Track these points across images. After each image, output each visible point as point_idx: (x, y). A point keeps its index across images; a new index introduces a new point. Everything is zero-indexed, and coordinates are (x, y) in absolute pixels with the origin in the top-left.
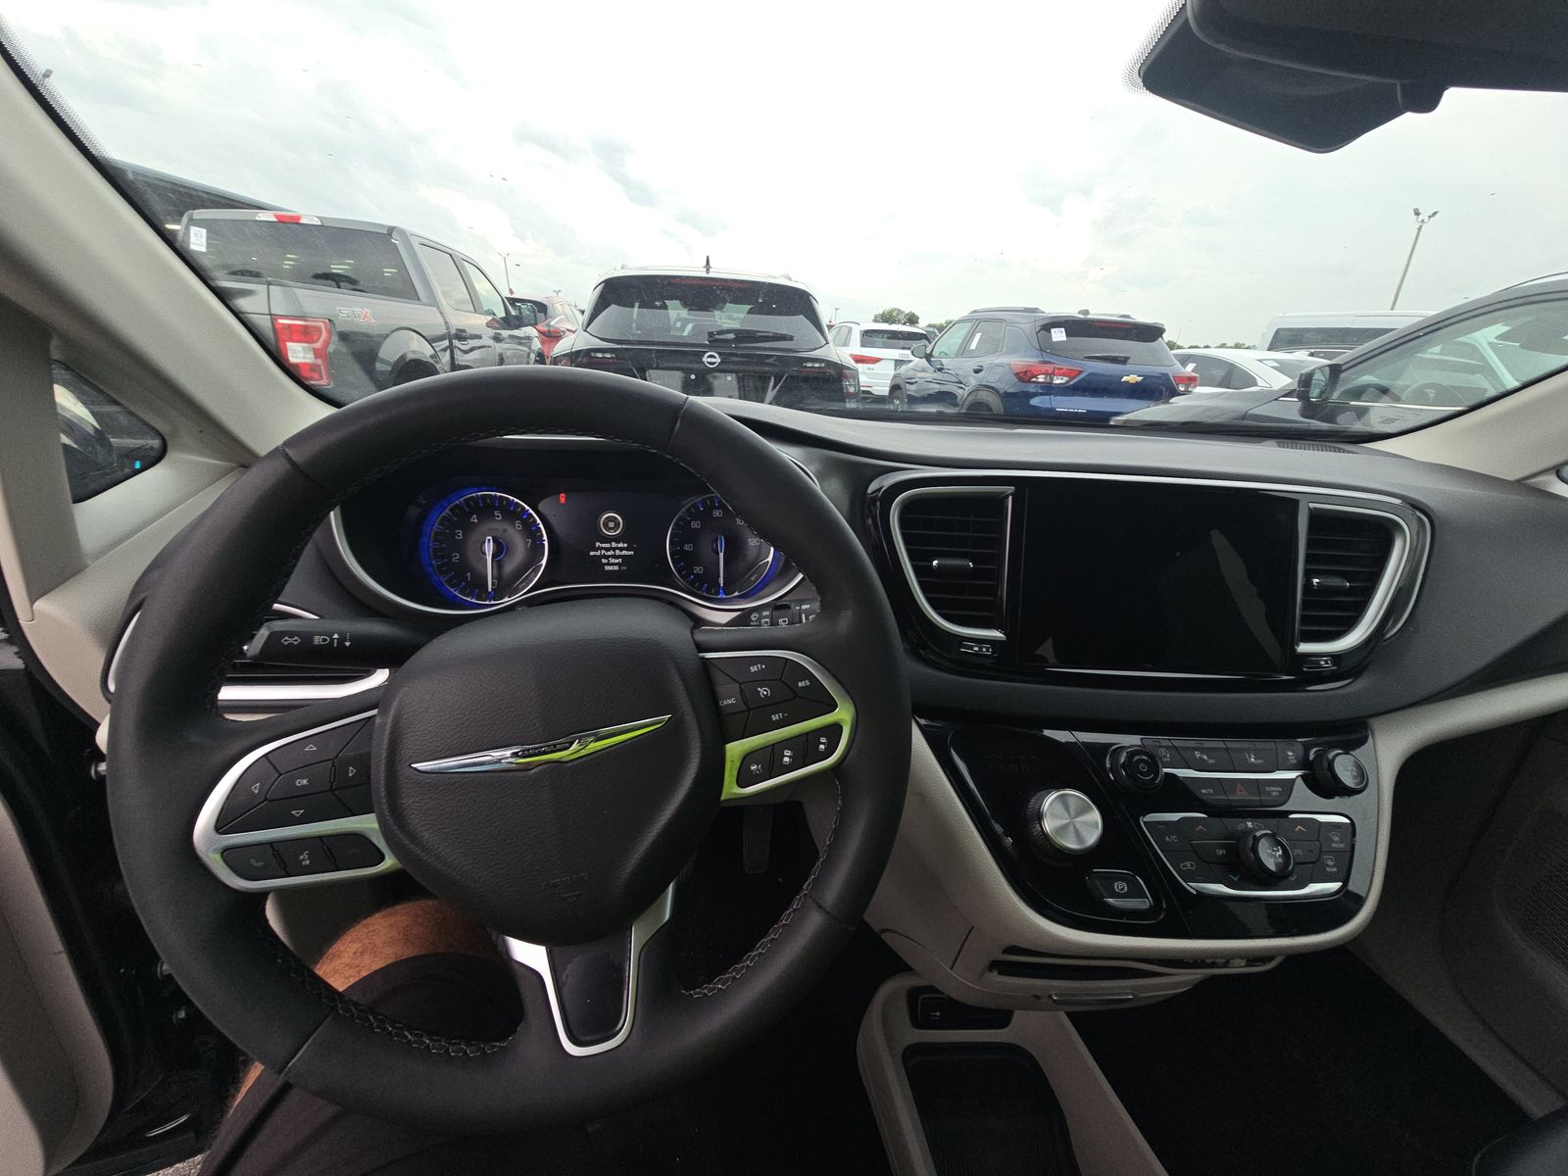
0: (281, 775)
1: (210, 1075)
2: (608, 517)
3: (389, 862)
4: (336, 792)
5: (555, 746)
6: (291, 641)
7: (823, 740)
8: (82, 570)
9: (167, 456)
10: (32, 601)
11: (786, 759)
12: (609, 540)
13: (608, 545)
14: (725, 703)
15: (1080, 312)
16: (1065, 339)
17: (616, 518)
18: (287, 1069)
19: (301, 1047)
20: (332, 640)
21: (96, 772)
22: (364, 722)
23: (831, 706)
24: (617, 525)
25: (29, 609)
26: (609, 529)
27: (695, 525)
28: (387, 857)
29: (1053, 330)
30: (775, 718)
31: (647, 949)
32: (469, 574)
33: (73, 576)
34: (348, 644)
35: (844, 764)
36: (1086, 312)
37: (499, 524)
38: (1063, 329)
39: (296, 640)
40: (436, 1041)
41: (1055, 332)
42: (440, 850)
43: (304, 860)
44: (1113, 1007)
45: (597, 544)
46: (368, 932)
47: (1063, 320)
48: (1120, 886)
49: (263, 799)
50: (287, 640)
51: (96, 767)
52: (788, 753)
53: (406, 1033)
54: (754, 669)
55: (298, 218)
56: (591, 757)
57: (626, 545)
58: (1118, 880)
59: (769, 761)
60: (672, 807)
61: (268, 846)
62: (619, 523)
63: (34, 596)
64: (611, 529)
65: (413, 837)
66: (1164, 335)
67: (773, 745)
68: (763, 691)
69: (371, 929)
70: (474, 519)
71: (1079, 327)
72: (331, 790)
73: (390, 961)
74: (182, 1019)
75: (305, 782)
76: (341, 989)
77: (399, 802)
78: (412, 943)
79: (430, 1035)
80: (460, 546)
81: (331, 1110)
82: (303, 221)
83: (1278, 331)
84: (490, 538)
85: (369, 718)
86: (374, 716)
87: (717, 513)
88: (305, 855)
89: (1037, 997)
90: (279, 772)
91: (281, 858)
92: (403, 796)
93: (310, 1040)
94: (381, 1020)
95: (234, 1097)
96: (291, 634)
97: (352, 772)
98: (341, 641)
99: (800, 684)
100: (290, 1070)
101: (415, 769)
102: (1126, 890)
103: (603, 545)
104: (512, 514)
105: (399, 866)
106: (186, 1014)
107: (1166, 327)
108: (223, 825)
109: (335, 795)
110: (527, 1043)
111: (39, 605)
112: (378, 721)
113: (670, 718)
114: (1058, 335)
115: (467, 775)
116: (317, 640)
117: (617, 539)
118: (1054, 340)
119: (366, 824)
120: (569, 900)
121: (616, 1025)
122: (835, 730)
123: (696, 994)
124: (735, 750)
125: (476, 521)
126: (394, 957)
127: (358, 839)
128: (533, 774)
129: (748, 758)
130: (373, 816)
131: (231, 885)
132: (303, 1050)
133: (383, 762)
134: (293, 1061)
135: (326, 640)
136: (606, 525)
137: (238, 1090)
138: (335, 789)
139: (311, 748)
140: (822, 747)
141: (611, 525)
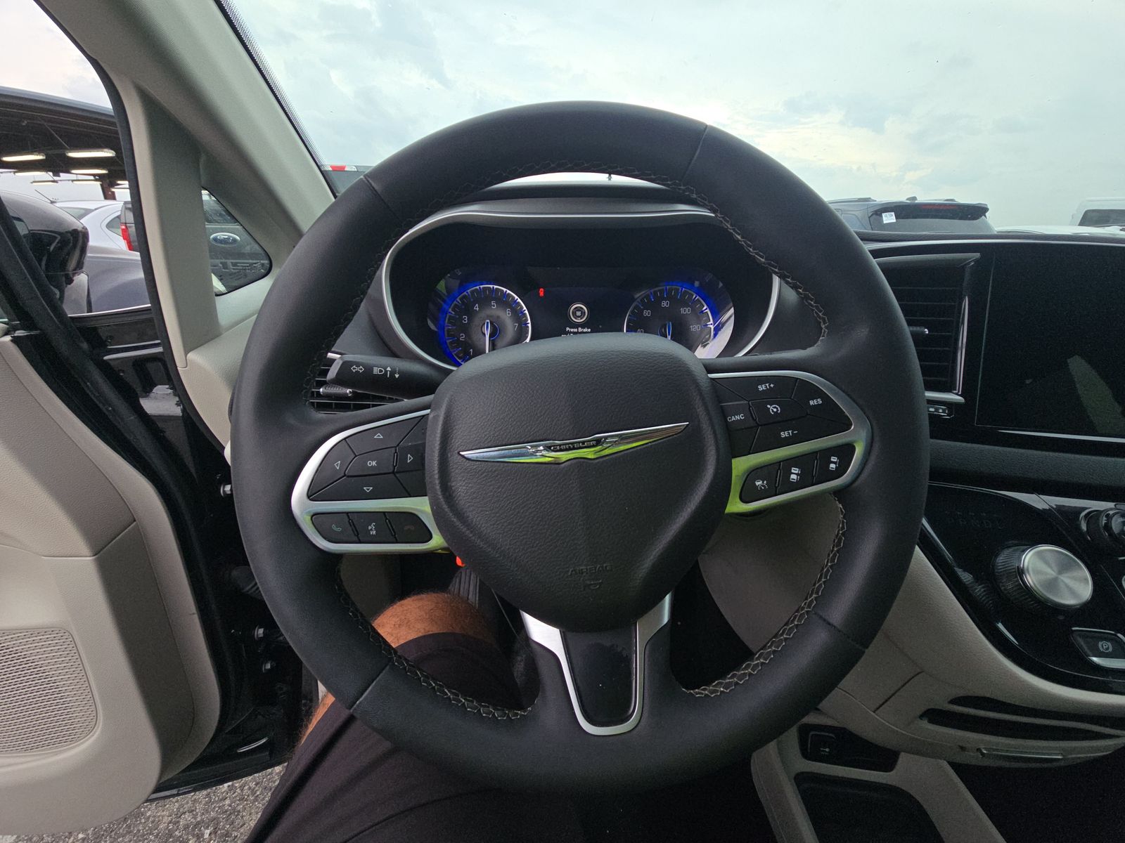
0: (356, 456)
1: (282, 711)
2: (576, 308)
3: (437, 541)
4: (397, 475)
5: (583, 443)
6: (357, 369)
7: (834, 459)
8: (218, 336)
9: (272, 271)
10: (187, 352)
11: (793, 477)
12: (577, 325)
13: (576, 330)
14: (733, 419)
15: (908, 199)
16: (895, 221)
17: (582, 308)
18: (355, 706)
19: (366, 690)
20: (386, 371)
21: (224, 491)
22: (419, 419)
23: (844, 425)
24: (583, 313)
25: (184, 358)
26: (576, 317)
27: (647, 313)
28: (434, 536)
29: (884, 215)
30: (784, 434)
31: (654, 643)
32: (471, 350)
33: (212, 339)
34: (397, 376)
35: (854, 485)
36: (914, 198)
37: (494, 310)
38: (893, 213)
39: (361, 369)
40: (469, 701)
41: (886, 216)
42: (482, 529)
43: (371, 530)
44: (1023, 765)
45: (568, 329)
46: (403, 611)
47: (893, 205)
48: (1104, 646)
49: (343, 475)
50: (354, 369)
51: (224, 488)
52: (795, 470)
53: (446, 690)
54: (761, 388)
55: (344, 167)
56: (614, 456)
57: (589, 330)
58: (1106, 639)
59: (775, 477)
60: (689, 510)
61: (345, 515)
62: (585, 312)
63: (188, 349)
64: (579, 317)
65: (460, 515)
66: (987, 214)
67: (780, 462)
68: (773, 409)
69: (405, 608)
70: (477, 308)
71: (907, 211)
72: (393, 472)
73: (420, 635)
74: (269, 670)
75: (374, 463)
76: (394, 646)
77: (449, 484)
78: (436, 623)
79: (465, 696)
80: (466, 329)
81: (387, 745)
82: (346, 169)
83: (1086, 213)
84: (488, 321)
85: (423, 416)
86: (428, 414)
87: (665, 304)
88: (372, 527)
89: (963, 748)
90: (355, 454)
91: (355, 527)
92: (452, 480)
93: (374, 684)
94: (425, 676)
95: (307, 727)
96: (358, 364)
97: (410, 458)
98: (393, 373)
99: (811, 403)
100: (358, 706)
101: (463, 456)
102: (1110, 650)
103: (572, 330)
104: (504, 302)
105: (445, 545)
106: (271, 666)
107: (989, 207)
108: (313, 494)
109: (396, 477)
110: (546, 714)
111: (191, 355)
112: (431, 416)
113: (687, 425)
114: (889, 218)
115: (506, 464)
116: (376, 371)
117: (583, 325)
118: (885, 222)
119: (421, 506)
120: (592, 587)
121: (627, 711)
122: (846, 451)
123: (700, 692)
124: (741, 465)
125: (478, 309)
126: (423, 631)
127: (412, 518)
128: (564, 468)
129: (753, 473)
130: (426, 500)
131: (318, 545)
132: (368, 691)
133: (437, 448)
134: (361, 699)
135: (382, 371)
136: (574, 313)
137: (309, 721)
138: (397, 472)
139: (379, 436)
140: (833, 466)
141: (579, 313)
